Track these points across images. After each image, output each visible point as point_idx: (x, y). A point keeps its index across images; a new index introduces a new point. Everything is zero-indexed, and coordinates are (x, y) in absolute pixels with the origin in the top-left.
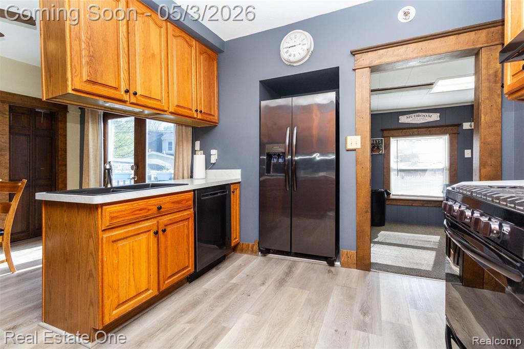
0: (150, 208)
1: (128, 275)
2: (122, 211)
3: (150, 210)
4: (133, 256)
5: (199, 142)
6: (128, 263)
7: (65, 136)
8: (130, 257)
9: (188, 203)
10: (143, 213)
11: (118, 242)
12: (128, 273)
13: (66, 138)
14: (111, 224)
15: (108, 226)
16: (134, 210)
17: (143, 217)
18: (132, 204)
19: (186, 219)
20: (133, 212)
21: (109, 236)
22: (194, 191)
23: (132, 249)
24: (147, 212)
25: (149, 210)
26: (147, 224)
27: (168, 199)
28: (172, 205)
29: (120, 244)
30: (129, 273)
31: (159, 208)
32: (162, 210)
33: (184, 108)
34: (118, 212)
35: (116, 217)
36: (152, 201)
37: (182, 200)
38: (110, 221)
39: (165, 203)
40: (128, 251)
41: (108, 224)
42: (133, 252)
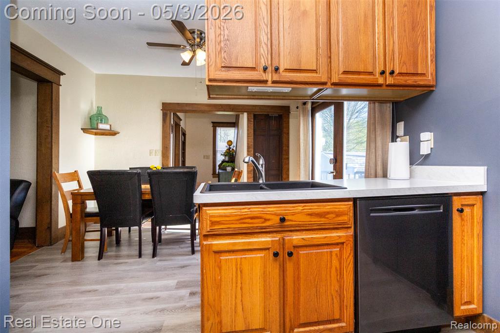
0: (268, 217)
1: (234, 299)
2: (226, 216)
3: (269, 220)
4: (241, 278)
5: (402, 123)
6: (234, 285)
7: (288, 134)
8: (237, 277)
9: (340, 218)
10: (258, 223)
11: (223, 254)
12: (234, 297)
13: (289, 135)
14: (211, 230)
15: (209, 232)
16: (242, 217)
17: (257, 228)
18: (241, 209)
19: (337, 244)
20: (242, 219)
21: (209, 244)
22: (355, 200)
23: (240, 268)
24: (263, 223)
25: (266, 220)
26: (263, 239)
27: (301, 208)
28: (308, 218)
29: (224, 257)
30: (236, 297)
31: (283, 220)
32: (286, 223)
33: (359, 73)
34: (221, 216)
35: (218, 223)
36: (272, 209)
37: (328, 213)
38: (210, 227)
39: (293, 214)
40: (234, 269)
41: (208, 230)
42: (241, 272)
